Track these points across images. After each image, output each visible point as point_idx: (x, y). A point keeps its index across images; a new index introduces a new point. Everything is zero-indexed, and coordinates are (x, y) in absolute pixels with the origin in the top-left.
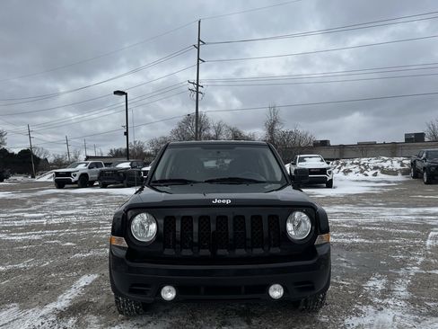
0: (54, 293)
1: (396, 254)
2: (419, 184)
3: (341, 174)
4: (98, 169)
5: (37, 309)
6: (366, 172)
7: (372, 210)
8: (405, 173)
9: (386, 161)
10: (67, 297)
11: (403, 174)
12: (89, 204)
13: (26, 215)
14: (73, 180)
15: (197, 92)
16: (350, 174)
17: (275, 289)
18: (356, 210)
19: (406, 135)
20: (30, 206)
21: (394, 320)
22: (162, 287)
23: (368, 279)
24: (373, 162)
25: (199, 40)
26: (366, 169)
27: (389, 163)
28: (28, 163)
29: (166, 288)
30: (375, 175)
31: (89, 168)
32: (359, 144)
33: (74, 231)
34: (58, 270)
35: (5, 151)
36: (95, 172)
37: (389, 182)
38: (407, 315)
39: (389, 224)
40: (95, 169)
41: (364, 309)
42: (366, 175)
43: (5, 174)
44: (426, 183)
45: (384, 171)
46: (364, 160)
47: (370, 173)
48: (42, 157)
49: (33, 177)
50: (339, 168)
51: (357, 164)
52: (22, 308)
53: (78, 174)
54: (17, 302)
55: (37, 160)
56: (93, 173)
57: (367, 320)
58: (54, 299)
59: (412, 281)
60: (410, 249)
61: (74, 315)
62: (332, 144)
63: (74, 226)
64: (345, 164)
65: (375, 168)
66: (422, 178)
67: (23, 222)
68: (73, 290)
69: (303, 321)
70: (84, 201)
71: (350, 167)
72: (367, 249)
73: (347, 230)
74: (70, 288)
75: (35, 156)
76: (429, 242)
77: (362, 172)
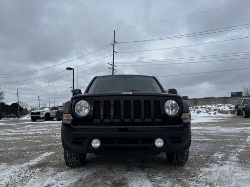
0: (28, 159)
1: (229, 144)
2: (240, 118)
3: (195, 114)
4: (56, 111)
5: (17, 165)
6: (210, 112)
7: (214, 128)
8: (232, 112)
9: (221, 106)
10: (36, 160)
11: (231, 113)
12: (50, 127)
13: (14, 131)
14: (41, 117)
15: (113, 69)
16: (200, 113)
17: (159, 142)
18: (205, 128)
19: (231, 93)
20: (16, 128)
21: (230, 169)
22: (92, 140)
23: (213, 154)
24: (213, 107)
25: (114, 41)
26: (210, 111)
27: (222, 107)
28: (16, 110)
29: (94, 141)
30: (215, 114)
31: (51, 110)
32: (205, 98)
33: (42, 137)
34: (31, 150)
35: (3, 104)
36: (54, 112)
37: (223, 117)
38: (238, 168)
39: (224, 133)
40: (54, 111)
41: (212, 165)
42: (210, 114)
43: (2, 115)
44: (245, 117)
45: (220, 112)
46: (208, 106)
47: (212, 113)
48: (24, 108)
49: (18, 118)
50: (194, 110)
51: (204, 108)
52: (8, 165)
53: (45, 113)
54: (6, 162)
55: (21, 109)
56: (53, 113)
57: (214, 169)
58: (28, 161)
59: (239, 154)
60: (238, 142)
61: (39, 167)
62: (189, 98)
63: (41, 135)
64: (197, 108)
65: (215, 110)
66: (242, 115)
67: (12, 134)
68: (39, 158)
69: (176, 170)
70: (47, 126)
71: (201, 110)
72: (212, 143)
73: (200, 136)
74: (38, 157)
75: (20, 107)
76: (248, 140)
77: (207, 112)
